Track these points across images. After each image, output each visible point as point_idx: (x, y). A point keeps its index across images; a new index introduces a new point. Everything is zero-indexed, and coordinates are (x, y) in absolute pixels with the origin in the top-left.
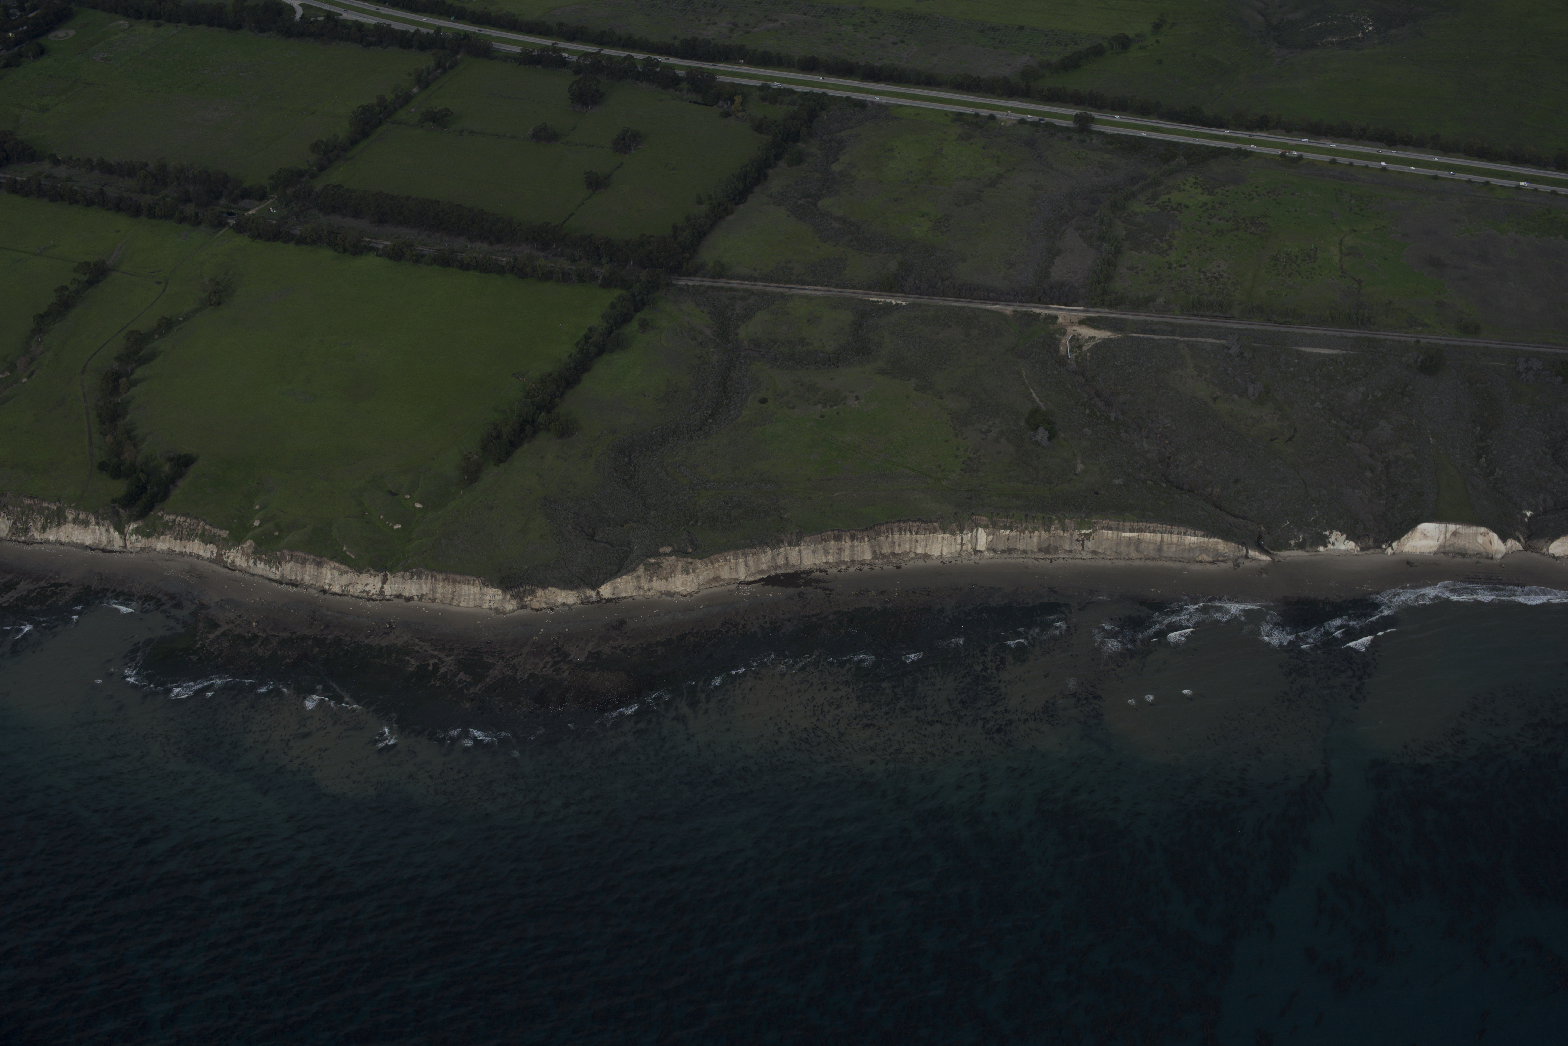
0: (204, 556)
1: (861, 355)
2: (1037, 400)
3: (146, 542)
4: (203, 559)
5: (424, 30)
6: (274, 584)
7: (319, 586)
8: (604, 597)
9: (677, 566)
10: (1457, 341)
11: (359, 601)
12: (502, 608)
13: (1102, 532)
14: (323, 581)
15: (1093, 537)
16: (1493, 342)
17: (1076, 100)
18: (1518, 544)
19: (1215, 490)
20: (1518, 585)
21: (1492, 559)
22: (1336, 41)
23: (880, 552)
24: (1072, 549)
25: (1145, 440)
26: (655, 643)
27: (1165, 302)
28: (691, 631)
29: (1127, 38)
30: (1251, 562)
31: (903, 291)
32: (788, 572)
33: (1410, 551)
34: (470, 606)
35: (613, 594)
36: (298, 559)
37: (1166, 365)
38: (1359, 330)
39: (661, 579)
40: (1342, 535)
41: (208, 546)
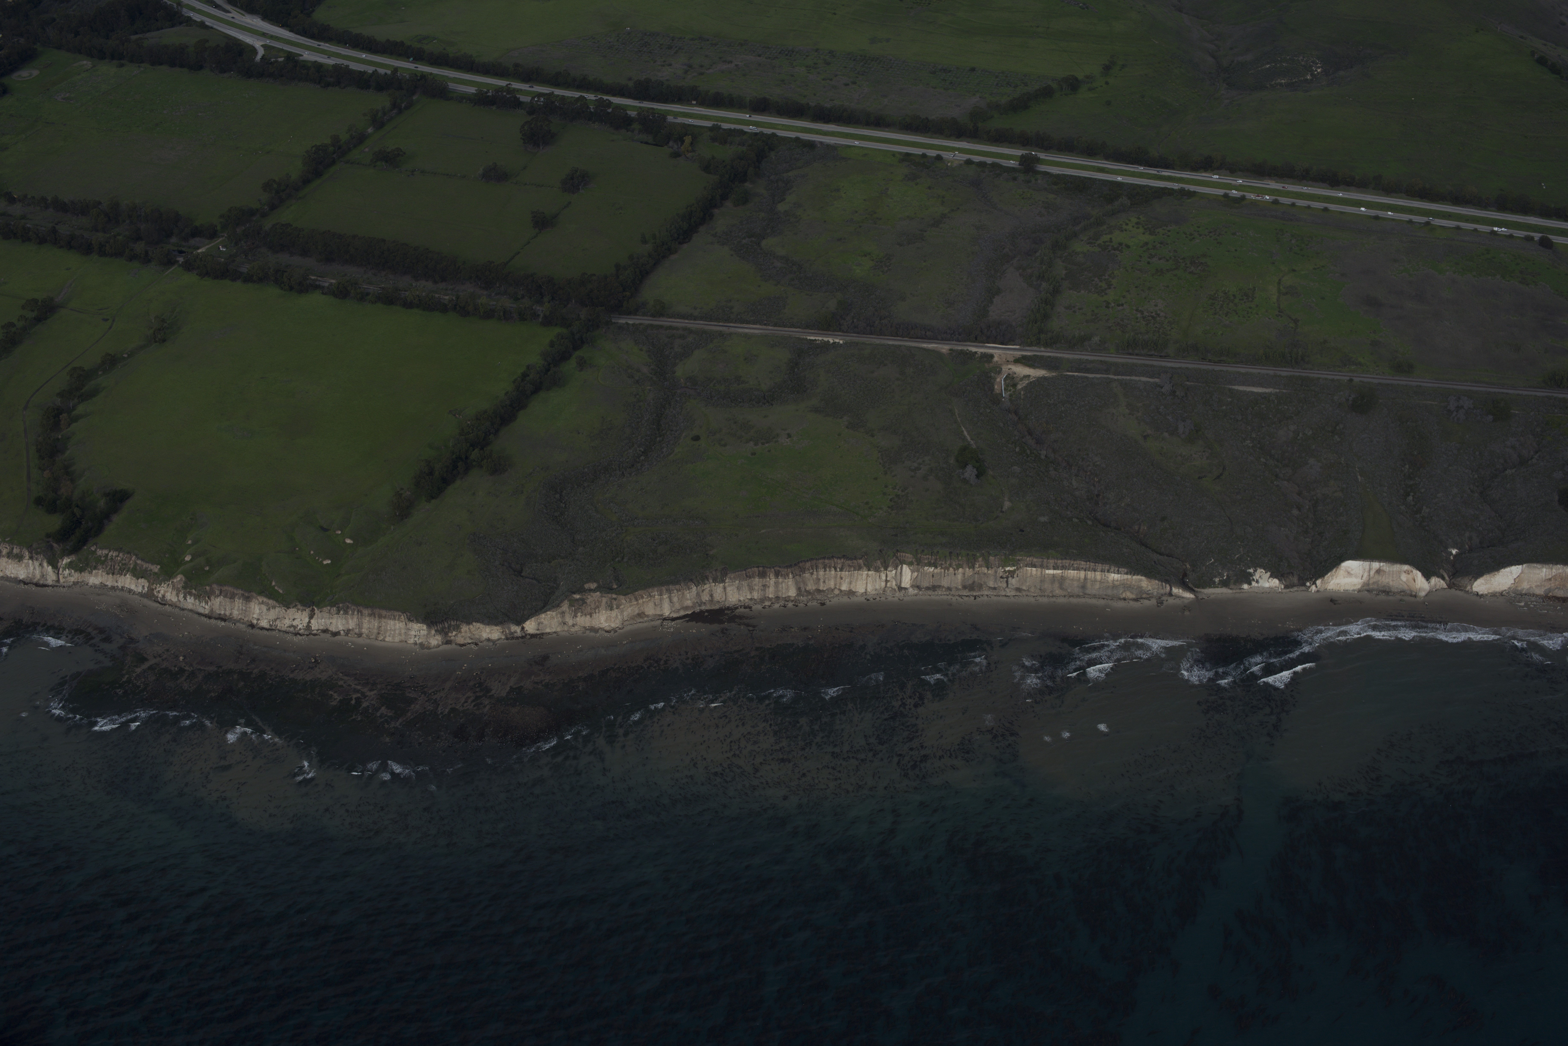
0: (136, 590)
1: (796, 393)
2: (968, 438)
3: (79, 577)
4: (134, 593)
5: (382, 71)
6: (203, 618)
7: (248, 621)
8: (528, 632)
9: (602, 602)
10: (1390, 379)
11: (286, 635)
12: (427, 643)
13: (1026, 569)
14: (251, 615)
15: (1018, 574)
16: (1425, 381)
17: (1023, 141)
18: (1442, 581)
19: (1142, 528)
20: (1440, 623)
21: (1416, 597)
22: (1285, 83)
23: (805, 589)
24: (997, 586)
25: (1074, 478)
26: (576, 678)
27: (1100, 341)
28: (613, 666)
29: (1076, 79)
30: (1174, 599)
31: (840, 330)
32: (712, 608)
33: (1334, 589)
34: (395, 641)
35: (538, 630)
36: (227, 594)
37: (1099, 404)
38: (1293, 369)
39: (586, 615)
40: (1266, 573)
41: (140, 580)
